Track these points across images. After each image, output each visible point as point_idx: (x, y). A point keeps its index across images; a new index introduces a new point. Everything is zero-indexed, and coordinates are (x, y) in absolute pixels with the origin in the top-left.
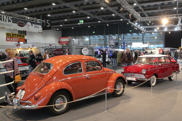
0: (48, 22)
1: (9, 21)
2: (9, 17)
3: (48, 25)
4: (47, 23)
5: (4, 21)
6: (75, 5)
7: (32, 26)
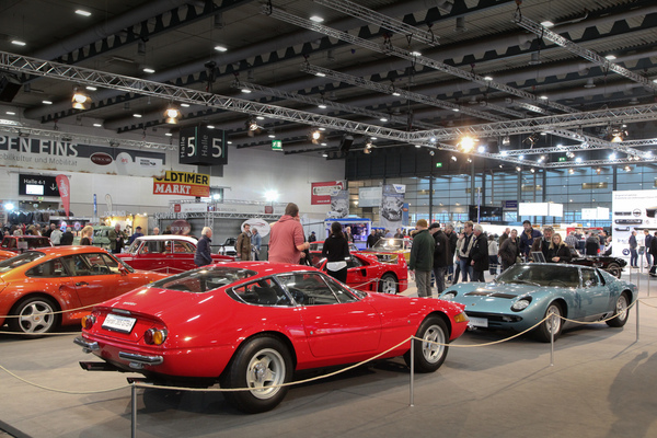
0: (217, 143)
1: (70, 152)
2: (68, 144)
3: (217, 153)
4: (214, 146)
5: (55, 153)
6: (373, 76)
7: (134, 161)
